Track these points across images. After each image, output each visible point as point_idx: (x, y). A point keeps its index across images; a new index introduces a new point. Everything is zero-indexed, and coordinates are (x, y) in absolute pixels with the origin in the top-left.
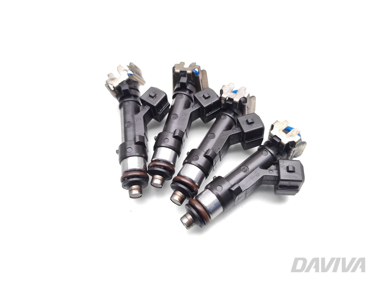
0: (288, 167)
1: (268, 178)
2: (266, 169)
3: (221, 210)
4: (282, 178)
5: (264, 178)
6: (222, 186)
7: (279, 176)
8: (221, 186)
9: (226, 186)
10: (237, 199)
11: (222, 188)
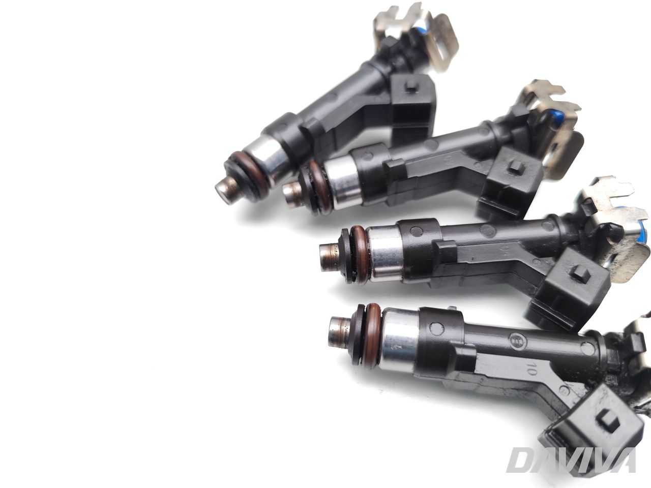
0: (605, 412)
1: (549, 397)
2: (564, 378)
3: (408, 368)
4: (573, 418)
5: (541, 390)
6: (446, 328)
7: (571, 412)
8: (444, 327)
9: (451, 335)
10: (454, 378)
11: (442, 331)
